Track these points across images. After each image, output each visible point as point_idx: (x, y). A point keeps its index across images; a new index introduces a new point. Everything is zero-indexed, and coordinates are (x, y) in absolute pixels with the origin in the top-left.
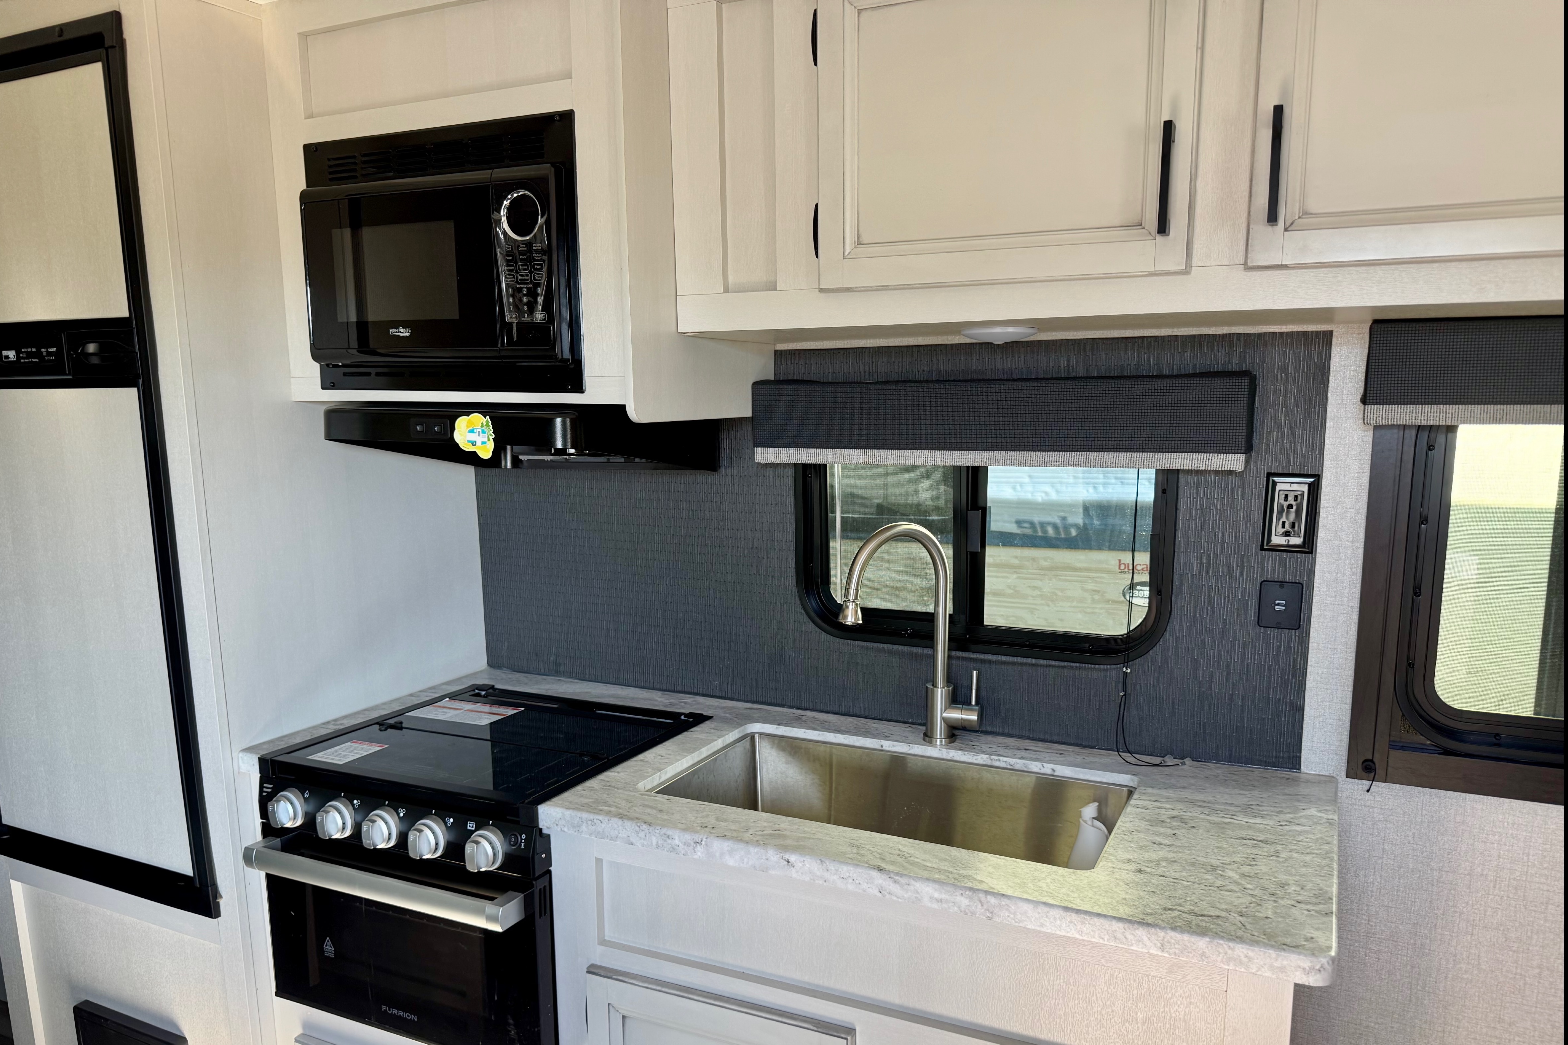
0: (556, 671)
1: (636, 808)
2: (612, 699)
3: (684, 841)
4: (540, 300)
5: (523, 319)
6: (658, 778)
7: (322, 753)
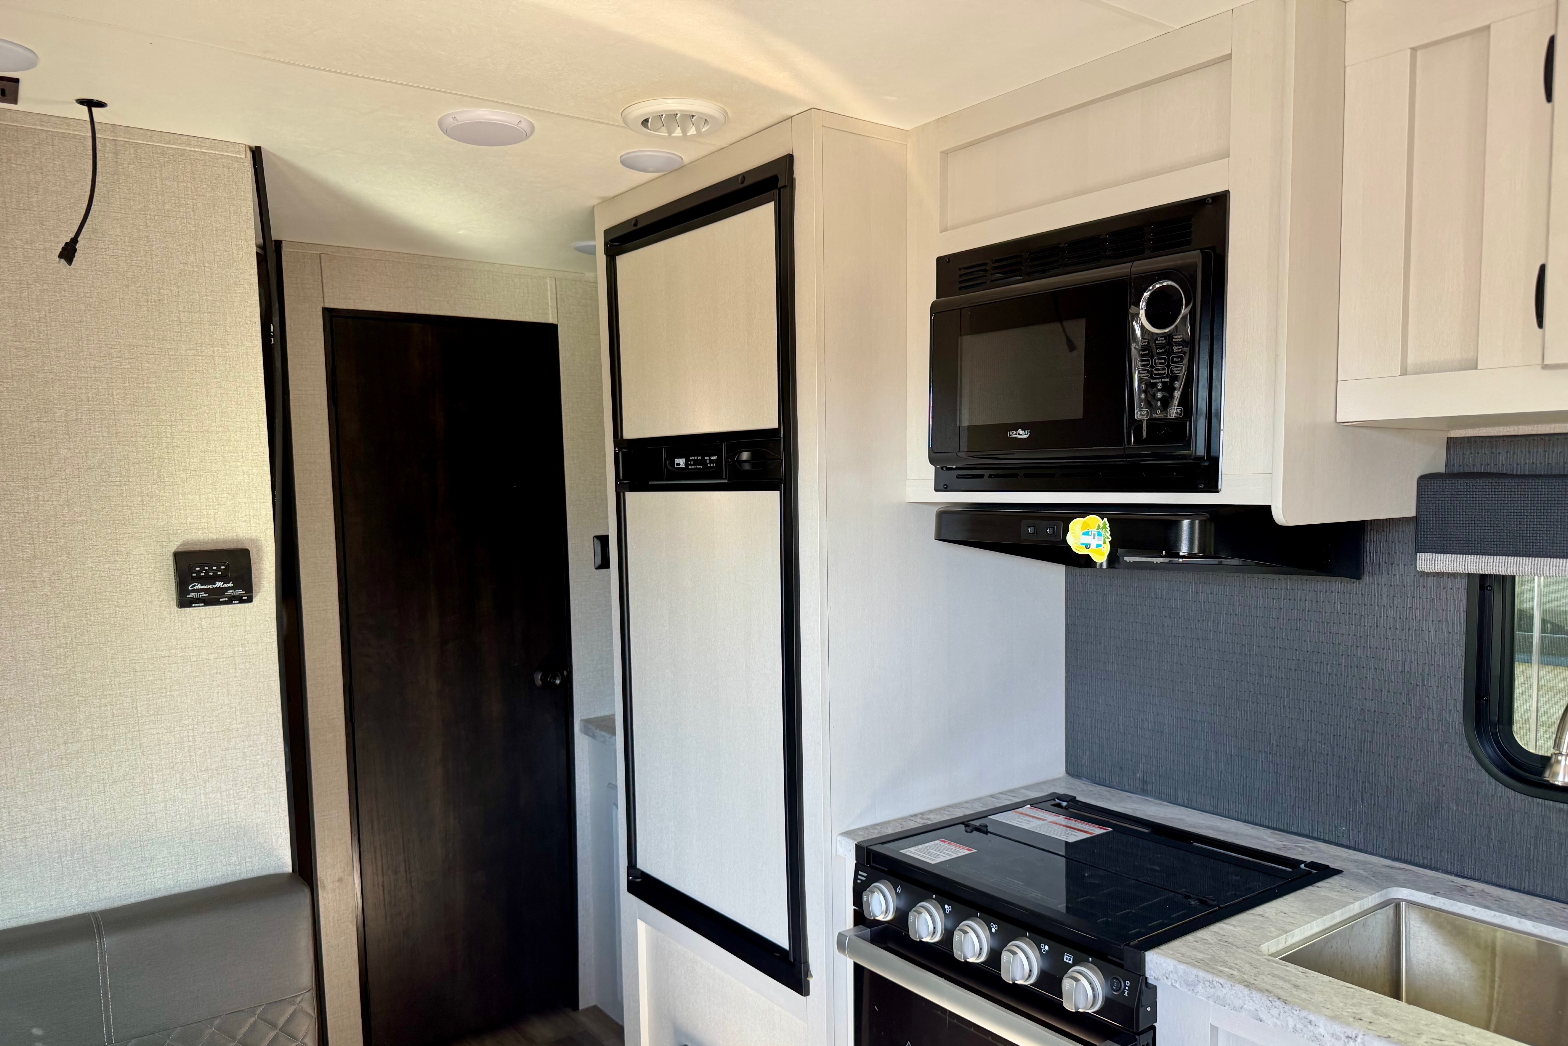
0: (1143, 790)
1: (1264, 977)
2: (1211, 831)
3: (1331, 1031)
4: (1177, 394)
5: (1154, 415)
6: (1283, 942)
7: (914, 848)
